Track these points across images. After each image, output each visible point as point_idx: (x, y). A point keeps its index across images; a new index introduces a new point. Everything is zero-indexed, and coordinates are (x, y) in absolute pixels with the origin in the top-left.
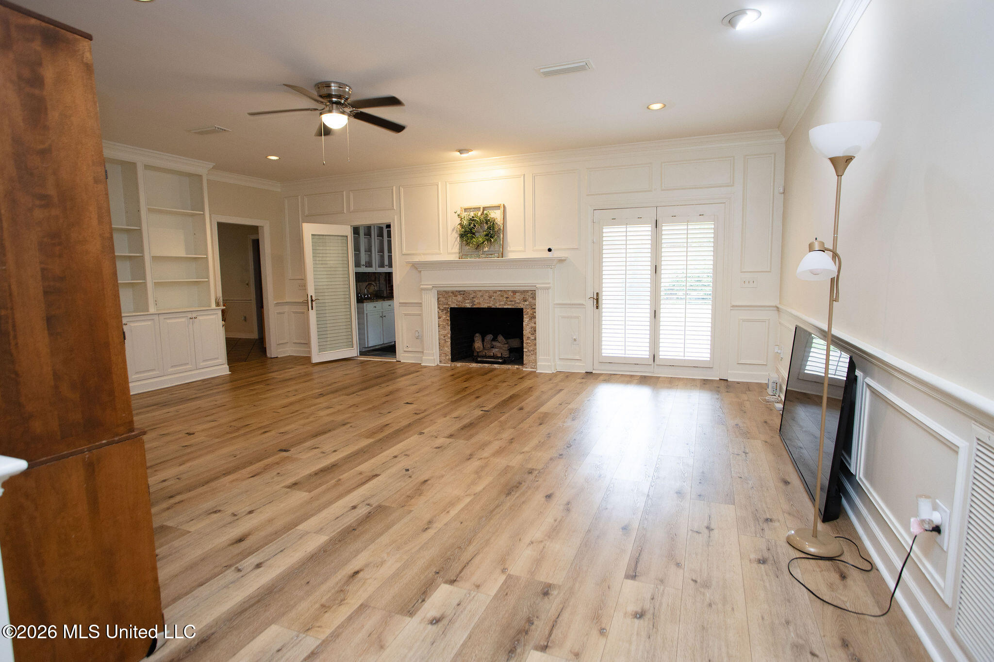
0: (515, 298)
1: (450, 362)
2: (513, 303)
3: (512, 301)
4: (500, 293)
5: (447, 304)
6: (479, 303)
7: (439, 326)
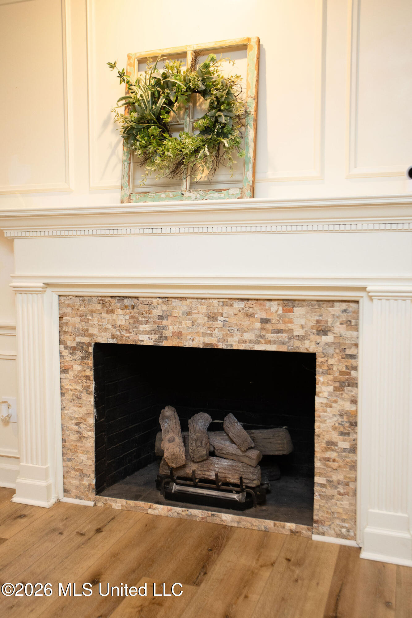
0: (291, 322)
1: (92, 495)
2: (284, 337)
3: (279, 331)
4: (242, 304)
5: (86, 333)
6: (179, 334)
7: (62, 394)
